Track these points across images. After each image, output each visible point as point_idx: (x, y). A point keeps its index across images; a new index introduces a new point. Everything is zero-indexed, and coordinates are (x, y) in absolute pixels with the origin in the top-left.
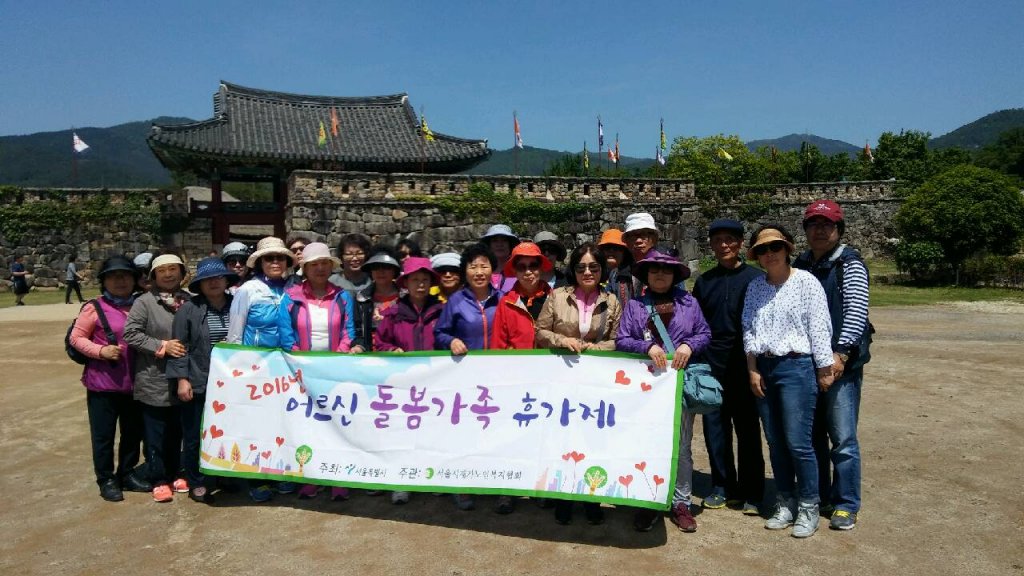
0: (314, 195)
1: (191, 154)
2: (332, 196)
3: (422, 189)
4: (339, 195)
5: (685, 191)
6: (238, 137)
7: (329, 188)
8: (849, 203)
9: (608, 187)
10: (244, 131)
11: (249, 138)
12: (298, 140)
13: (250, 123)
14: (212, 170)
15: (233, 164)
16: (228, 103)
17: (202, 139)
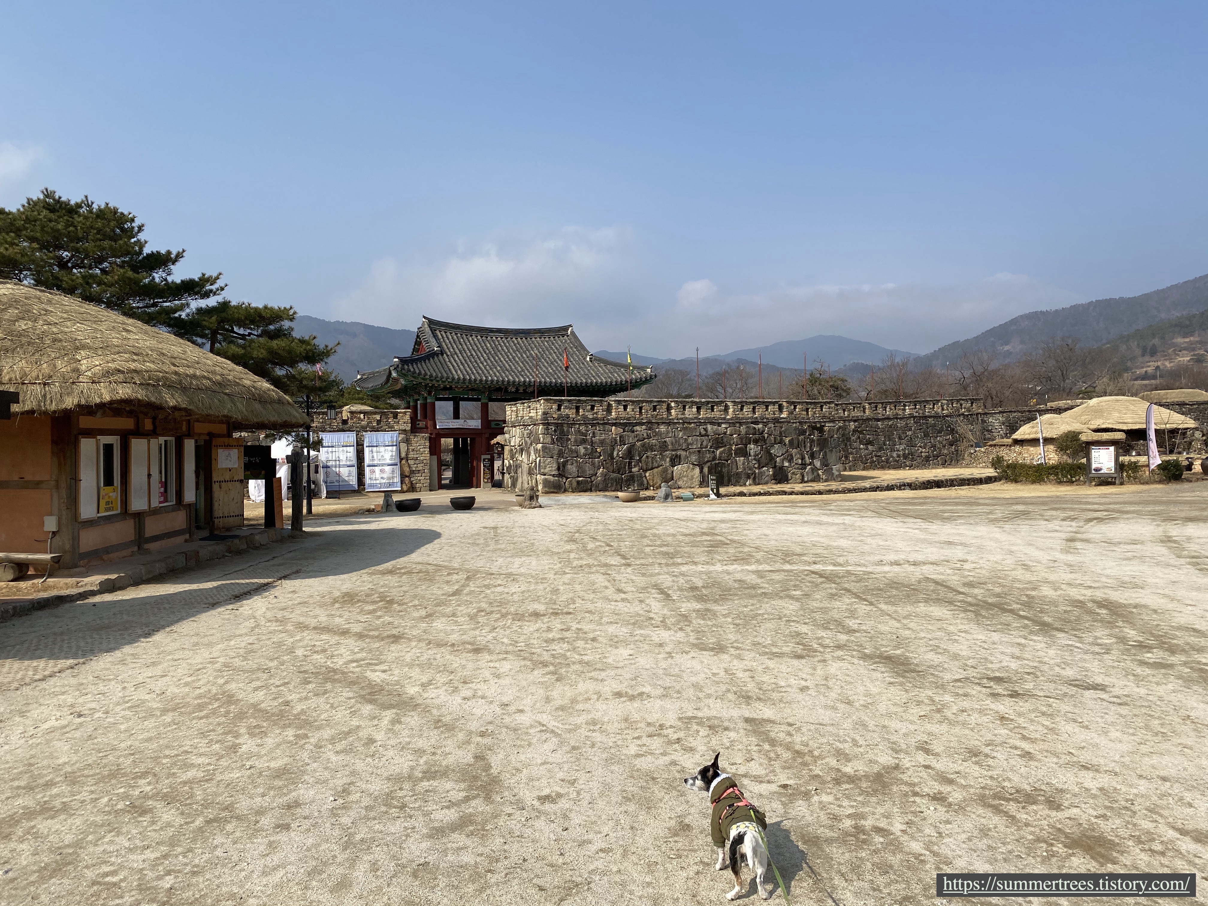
0: (555, 416)
2: (568, 417)
3: (633, 410)
4: (574, 416)
6: (453, 366)
7: (566, 411)
8: (936, 417)
9: (770, 408)
10: (455, 361)
11: (461, 367)
12: (499, 368)
13: (456, 353)
14: (430, 393)
15: (445, 389)
16: (434, 336)
17: (429, 369)
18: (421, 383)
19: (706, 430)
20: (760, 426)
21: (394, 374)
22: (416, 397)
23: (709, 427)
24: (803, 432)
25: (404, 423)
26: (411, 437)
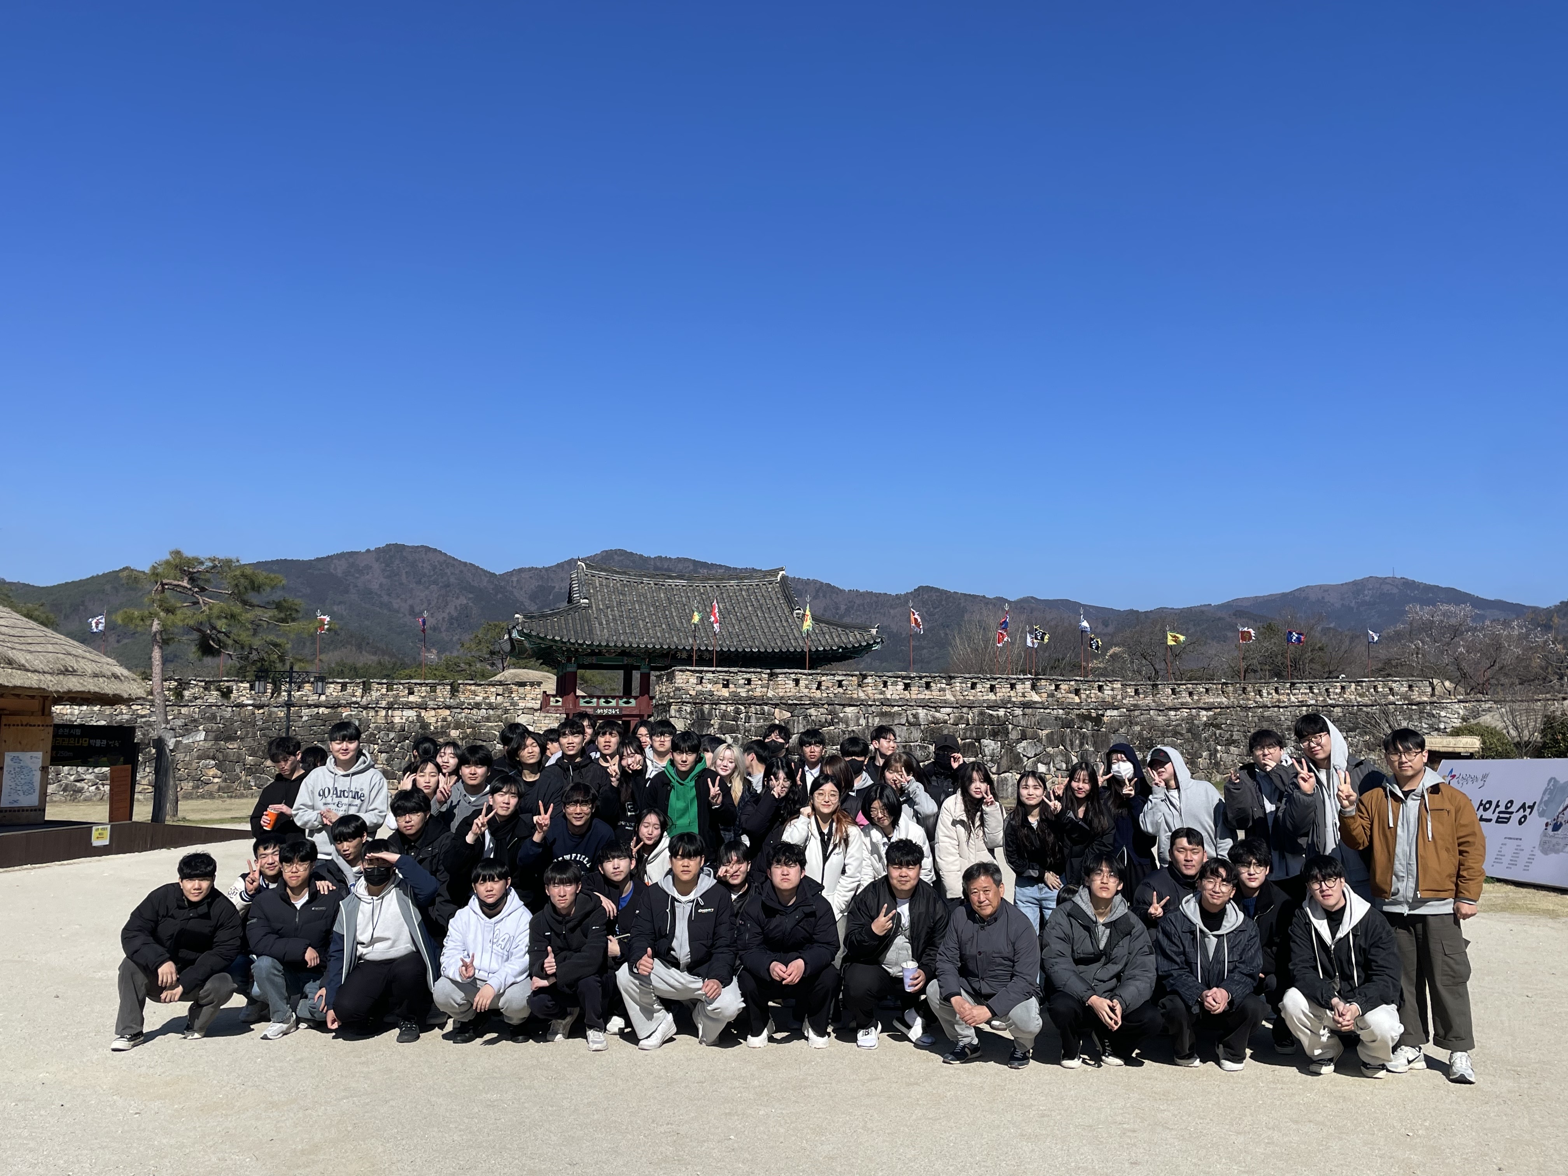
0: (693, 693)
1: (552, 643)
2: (711, 694)
3: (807, 686)
4: (719, 693)
5: (1110, 693)
6: (601, 624)
7: (710, 686)
9: (1017, 687)
10: (606, 616)
11: (612, 625)
12: (664, 627)
13: (611, 607)
14: (569, 660)
16: (588, 584)
17: (565, 628)
19: (915, 716)
20: (1001, 712)
21: (514, 635)
23: (922, 712)
24: (1068, 724)
25: (533, 699)
26: (541, 718)
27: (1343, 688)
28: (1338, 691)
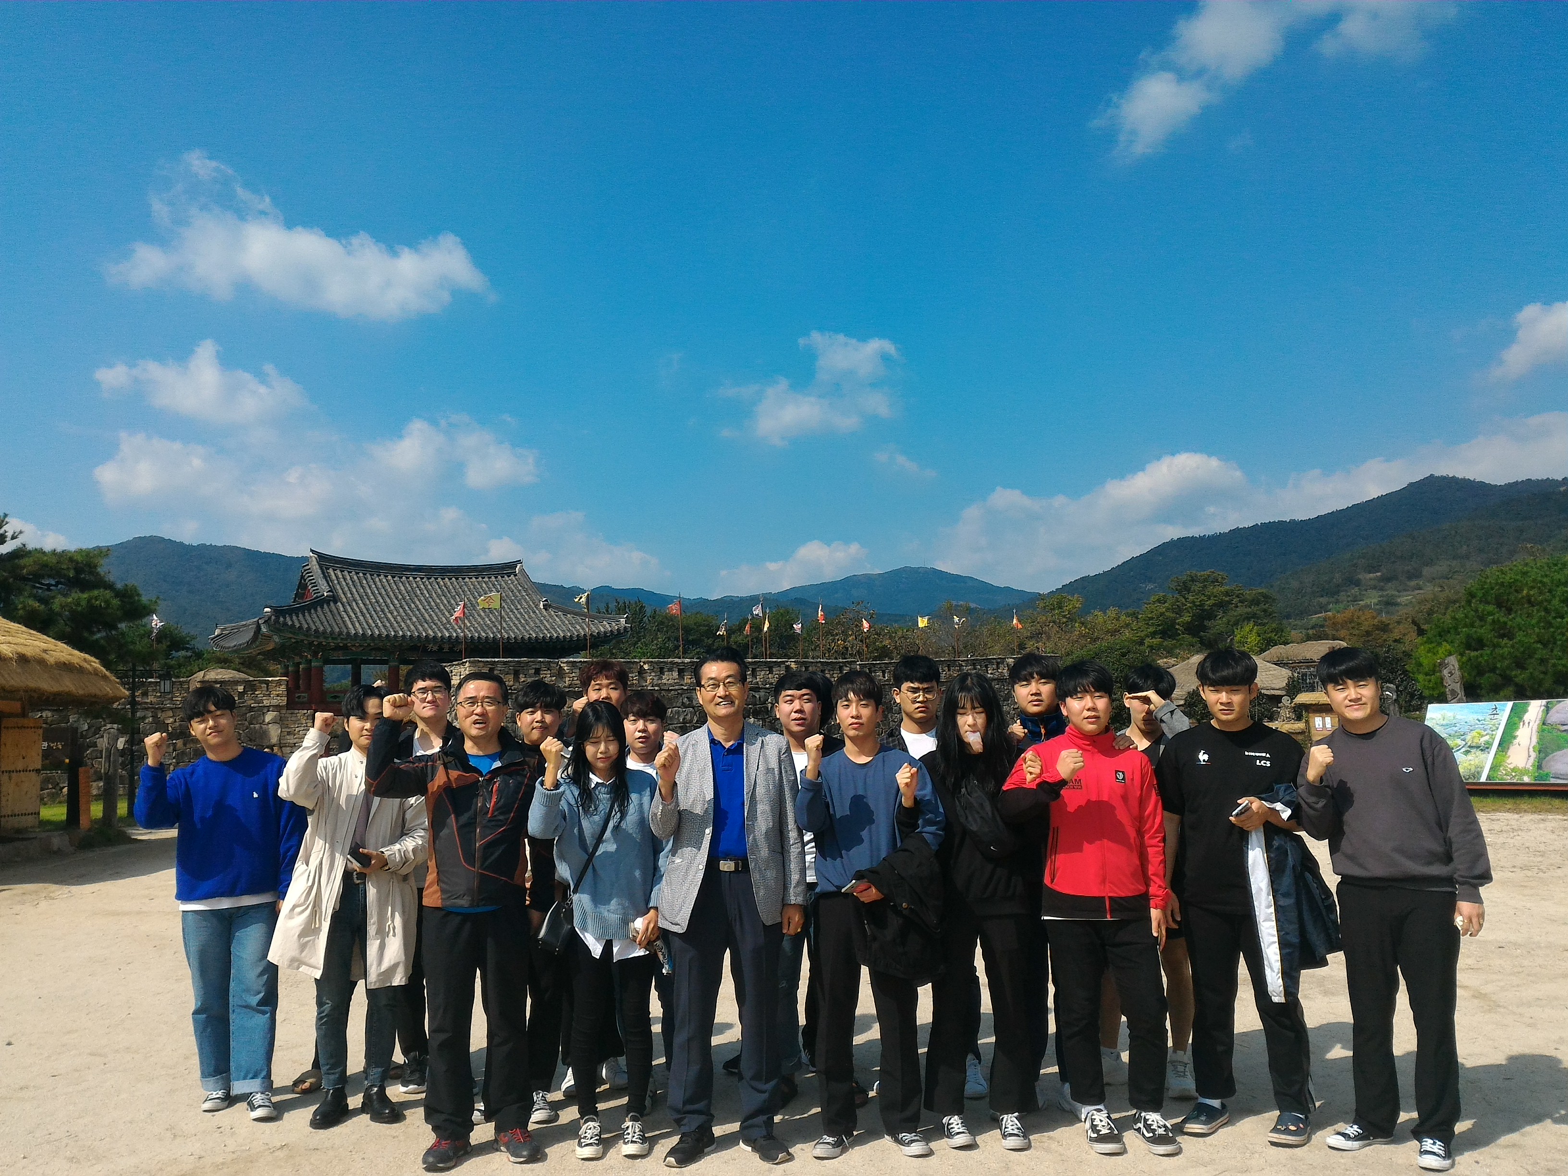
6: (349, 617)
10: (353, 609)
11: (361, 618)
12: (414, 619)
13: (355, 600)
14: (315, 654)
15: (337, 648)
16: (325, 577)
17: (316, 621)
18: (302, 641)
20: (762, 693)
21: (264, 629)
22: (297, 659)
25: (278, 695)
26: (287, 715)
27: (998, 664)
28: (995, 666)
